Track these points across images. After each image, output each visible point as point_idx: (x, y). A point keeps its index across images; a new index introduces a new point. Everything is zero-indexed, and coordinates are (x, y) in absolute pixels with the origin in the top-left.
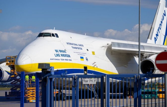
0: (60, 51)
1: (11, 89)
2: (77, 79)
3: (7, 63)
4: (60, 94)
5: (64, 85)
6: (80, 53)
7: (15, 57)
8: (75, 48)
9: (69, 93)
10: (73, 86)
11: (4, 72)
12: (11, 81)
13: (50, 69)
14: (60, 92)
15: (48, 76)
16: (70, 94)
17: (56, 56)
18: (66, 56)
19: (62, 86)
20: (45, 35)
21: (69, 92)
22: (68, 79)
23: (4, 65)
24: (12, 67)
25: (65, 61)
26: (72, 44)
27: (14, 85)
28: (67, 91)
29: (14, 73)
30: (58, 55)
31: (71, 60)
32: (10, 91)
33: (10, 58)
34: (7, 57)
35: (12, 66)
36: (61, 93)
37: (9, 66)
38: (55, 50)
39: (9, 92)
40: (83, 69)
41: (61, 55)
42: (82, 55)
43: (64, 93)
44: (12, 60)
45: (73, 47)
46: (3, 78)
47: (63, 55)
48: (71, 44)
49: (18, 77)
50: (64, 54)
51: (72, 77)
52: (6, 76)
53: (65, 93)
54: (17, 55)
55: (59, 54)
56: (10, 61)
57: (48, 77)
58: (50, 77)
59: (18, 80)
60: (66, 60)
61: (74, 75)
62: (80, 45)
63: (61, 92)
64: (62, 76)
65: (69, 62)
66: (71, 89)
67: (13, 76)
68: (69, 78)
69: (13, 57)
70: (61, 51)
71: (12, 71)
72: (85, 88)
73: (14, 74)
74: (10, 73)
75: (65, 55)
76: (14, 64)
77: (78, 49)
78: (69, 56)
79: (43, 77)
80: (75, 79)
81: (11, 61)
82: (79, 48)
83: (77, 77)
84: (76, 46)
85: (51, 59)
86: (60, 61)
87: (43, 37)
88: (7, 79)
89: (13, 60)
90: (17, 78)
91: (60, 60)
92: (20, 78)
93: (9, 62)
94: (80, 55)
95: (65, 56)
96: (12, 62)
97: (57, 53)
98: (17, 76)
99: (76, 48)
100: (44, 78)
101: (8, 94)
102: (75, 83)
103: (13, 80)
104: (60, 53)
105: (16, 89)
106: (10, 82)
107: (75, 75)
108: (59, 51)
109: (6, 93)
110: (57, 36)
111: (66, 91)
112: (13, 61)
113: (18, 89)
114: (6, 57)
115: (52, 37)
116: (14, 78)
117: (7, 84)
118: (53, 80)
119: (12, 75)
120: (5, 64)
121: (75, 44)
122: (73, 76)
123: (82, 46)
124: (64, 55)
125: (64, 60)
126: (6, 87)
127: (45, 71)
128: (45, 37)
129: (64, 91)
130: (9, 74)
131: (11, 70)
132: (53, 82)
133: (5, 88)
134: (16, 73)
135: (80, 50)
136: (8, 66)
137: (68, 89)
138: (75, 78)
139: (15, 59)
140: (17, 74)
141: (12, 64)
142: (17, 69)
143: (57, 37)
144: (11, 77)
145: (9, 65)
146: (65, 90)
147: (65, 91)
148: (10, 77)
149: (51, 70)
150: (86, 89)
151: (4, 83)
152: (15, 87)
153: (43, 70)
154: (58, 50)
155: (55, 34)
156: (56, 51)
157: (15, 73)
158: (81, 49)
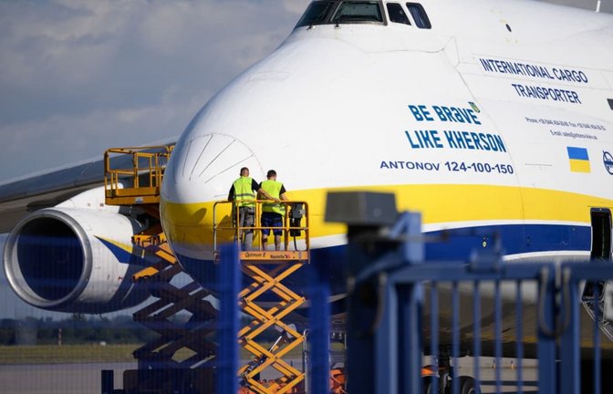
0: (440, 114)
1: (137, 354)
2: (566, 289)
3: (113, 191)
4: (440, 380)
5: (466, 325)
6: (566, 124)
7: (161, 153)
8: (534, 92)
9: (519, 375)
10: (542, 335)
11: (95, 251)
12: (140, 301)
13: (399, 226)
14: (441, 373)
15: (390, 271)
16: (506, 383)
17: (416, 142)
18: (477, 141)
19: (451, 334)
20: (344, 13)
21: (498, 369)
22: (508, 288)
23: (95, 207)
24: (141, 218)
25: (471, 177)
26: (516, 69)
27: (158, 331)
28: (486, 361)
29: (152, 250)
30: (428, 139)
31: (508, 169)
32: (134, 365)
33: (129, 159)
34: (111, 155)
35: (142, 211)
36: (447, 377)
37: (120, 212)
38: (411, 107)
39: (127, 374)
40: (589, 224)
41: (450, 139)
42: (581, 136)
43: (464, 379)
44: (140, 172)
45: (521, 89)
46: (85, 284)
47: (457, 140)
48: (506, 67)
49: (181, 280)
50: (465, 134)
51: (538, 278)
52: (105, 272)
53: (470, 374)
54: (176, 138)
55: (433, 132)
56: (128, 181)
57: (383, 279)
58: (402, 277)
59: (179, 297)
60: (478, 167)
61: (550, 265)
62: (567, 75)
63: (451, 371)
64: (475, 266)
65: (495, 178)
66: (530, 352)
67: (151, 271)
68: (519, 282)
69: (150, 155)
70: (445, 114)
71: (143, 238)
72: (600, 345)
73: (152, 260)
74: (130, 251)
75: (469, 137)
76: (158, 194)
77: (550, 100)
78: (498, 144)
79: (355, 274)
80: (553, 289)
81: (137, 181)
82: (558, 95)
83: (567, 272)
84: (537, 78)
85: (383, 164)
86: (444, 176)
87: (333, 26)
88: (113, 290)
89: (148, 174)
90: (172, 282)
91: (443, 168)
92: (191, 280)
93: (120, 186)
94: (566, 135)
95: (472, 143)
96: (141, 185)
97: (425, 126)
98: (176, 270)
99: (542, 93)
100: (359, 286)
101: (118, 384)
102: (555, 310)
103: (152, 300)
104: (441, 127)
105: (167, 355)
106: (129, 312)
107: (558, 263)
108: (433, 114)
109: (107, 377)
110: (424, 22)
111: (476, 363)
112: (145, 180)
113: (182, 355)
114: (106, 156)
115: (393, 26)
116: (158, 286)
117: (106, 320)
118: (419, 293)
119: (145, 264)
120: (98, 194)
121: (534, 69)
122: (545, 272)
123: (581, 78)
124: (468, 140)
125: (463, 167)
126: (103, 344)
127: (368, 236)
128: (346, 28)
129: (464, 366)
130: (121, 261)
131: (137, 231)
132: (420, 308)
133: (95, 345)
134: (166, 253)
135: (564, 105)
136: (117, 208)
137: (488, 350)
138: (558, 282)
139: (161, 163)
140: (173, 260)
141: (141, 199)
142: (178, 227)
143: (420, 26)
144: (137, 276)
145: (126, 201)
146: (471, 355)
147: (471, 366)
148: (128, 278)
149: (405, 230)
150: (603, 351)
151: (88, 316)
152: (164, 339)
153: (353, 231)
154: (429, 109)
155: (409, 5)
156: (415, 114)
157: (159, 253)
158: (574, 98)
